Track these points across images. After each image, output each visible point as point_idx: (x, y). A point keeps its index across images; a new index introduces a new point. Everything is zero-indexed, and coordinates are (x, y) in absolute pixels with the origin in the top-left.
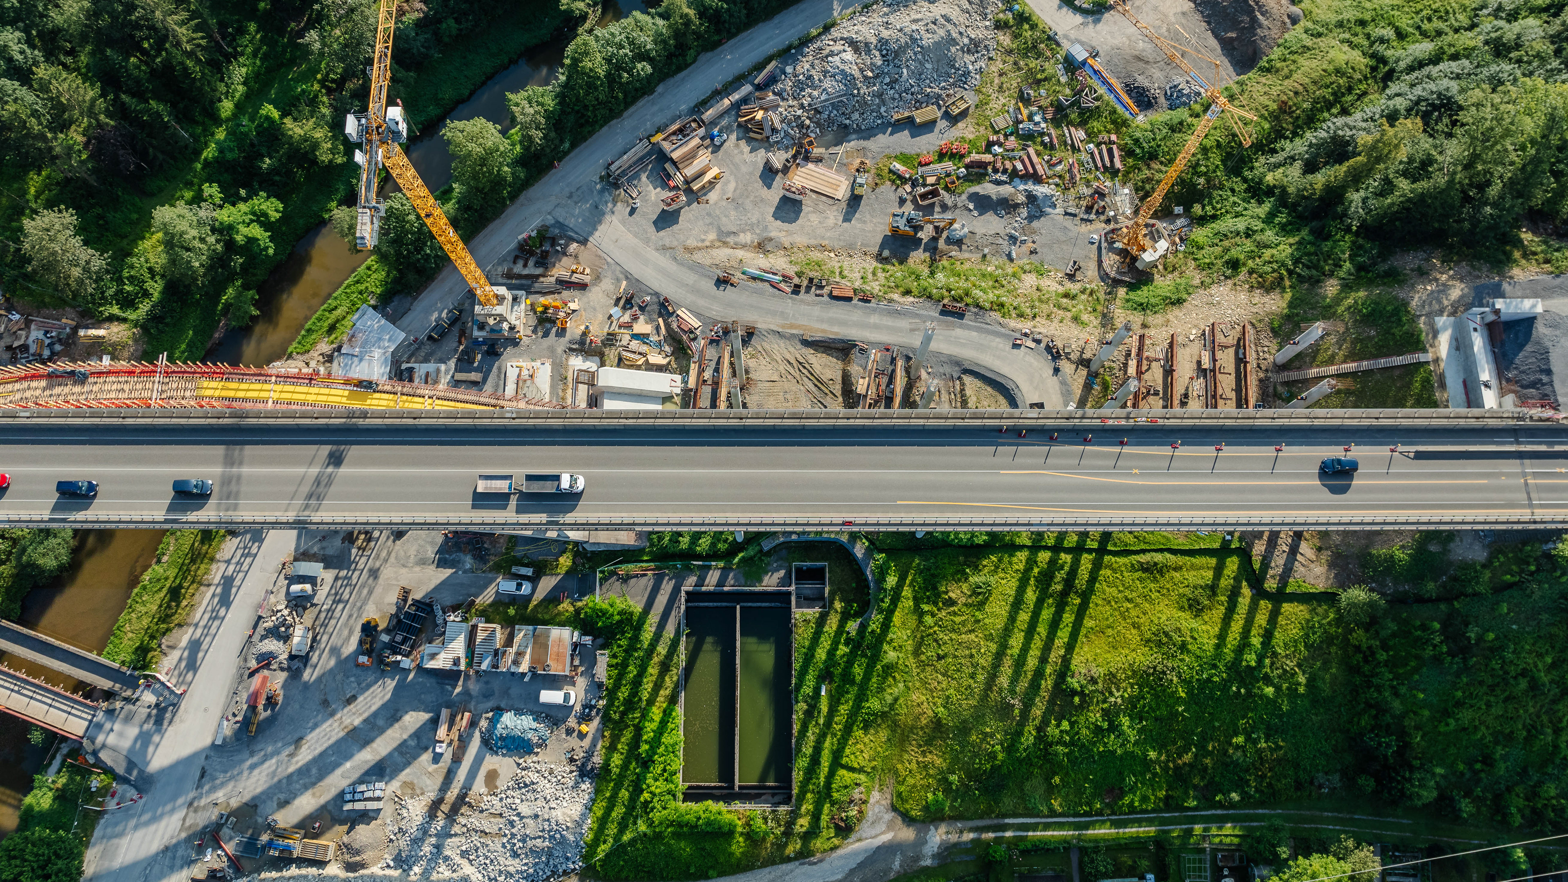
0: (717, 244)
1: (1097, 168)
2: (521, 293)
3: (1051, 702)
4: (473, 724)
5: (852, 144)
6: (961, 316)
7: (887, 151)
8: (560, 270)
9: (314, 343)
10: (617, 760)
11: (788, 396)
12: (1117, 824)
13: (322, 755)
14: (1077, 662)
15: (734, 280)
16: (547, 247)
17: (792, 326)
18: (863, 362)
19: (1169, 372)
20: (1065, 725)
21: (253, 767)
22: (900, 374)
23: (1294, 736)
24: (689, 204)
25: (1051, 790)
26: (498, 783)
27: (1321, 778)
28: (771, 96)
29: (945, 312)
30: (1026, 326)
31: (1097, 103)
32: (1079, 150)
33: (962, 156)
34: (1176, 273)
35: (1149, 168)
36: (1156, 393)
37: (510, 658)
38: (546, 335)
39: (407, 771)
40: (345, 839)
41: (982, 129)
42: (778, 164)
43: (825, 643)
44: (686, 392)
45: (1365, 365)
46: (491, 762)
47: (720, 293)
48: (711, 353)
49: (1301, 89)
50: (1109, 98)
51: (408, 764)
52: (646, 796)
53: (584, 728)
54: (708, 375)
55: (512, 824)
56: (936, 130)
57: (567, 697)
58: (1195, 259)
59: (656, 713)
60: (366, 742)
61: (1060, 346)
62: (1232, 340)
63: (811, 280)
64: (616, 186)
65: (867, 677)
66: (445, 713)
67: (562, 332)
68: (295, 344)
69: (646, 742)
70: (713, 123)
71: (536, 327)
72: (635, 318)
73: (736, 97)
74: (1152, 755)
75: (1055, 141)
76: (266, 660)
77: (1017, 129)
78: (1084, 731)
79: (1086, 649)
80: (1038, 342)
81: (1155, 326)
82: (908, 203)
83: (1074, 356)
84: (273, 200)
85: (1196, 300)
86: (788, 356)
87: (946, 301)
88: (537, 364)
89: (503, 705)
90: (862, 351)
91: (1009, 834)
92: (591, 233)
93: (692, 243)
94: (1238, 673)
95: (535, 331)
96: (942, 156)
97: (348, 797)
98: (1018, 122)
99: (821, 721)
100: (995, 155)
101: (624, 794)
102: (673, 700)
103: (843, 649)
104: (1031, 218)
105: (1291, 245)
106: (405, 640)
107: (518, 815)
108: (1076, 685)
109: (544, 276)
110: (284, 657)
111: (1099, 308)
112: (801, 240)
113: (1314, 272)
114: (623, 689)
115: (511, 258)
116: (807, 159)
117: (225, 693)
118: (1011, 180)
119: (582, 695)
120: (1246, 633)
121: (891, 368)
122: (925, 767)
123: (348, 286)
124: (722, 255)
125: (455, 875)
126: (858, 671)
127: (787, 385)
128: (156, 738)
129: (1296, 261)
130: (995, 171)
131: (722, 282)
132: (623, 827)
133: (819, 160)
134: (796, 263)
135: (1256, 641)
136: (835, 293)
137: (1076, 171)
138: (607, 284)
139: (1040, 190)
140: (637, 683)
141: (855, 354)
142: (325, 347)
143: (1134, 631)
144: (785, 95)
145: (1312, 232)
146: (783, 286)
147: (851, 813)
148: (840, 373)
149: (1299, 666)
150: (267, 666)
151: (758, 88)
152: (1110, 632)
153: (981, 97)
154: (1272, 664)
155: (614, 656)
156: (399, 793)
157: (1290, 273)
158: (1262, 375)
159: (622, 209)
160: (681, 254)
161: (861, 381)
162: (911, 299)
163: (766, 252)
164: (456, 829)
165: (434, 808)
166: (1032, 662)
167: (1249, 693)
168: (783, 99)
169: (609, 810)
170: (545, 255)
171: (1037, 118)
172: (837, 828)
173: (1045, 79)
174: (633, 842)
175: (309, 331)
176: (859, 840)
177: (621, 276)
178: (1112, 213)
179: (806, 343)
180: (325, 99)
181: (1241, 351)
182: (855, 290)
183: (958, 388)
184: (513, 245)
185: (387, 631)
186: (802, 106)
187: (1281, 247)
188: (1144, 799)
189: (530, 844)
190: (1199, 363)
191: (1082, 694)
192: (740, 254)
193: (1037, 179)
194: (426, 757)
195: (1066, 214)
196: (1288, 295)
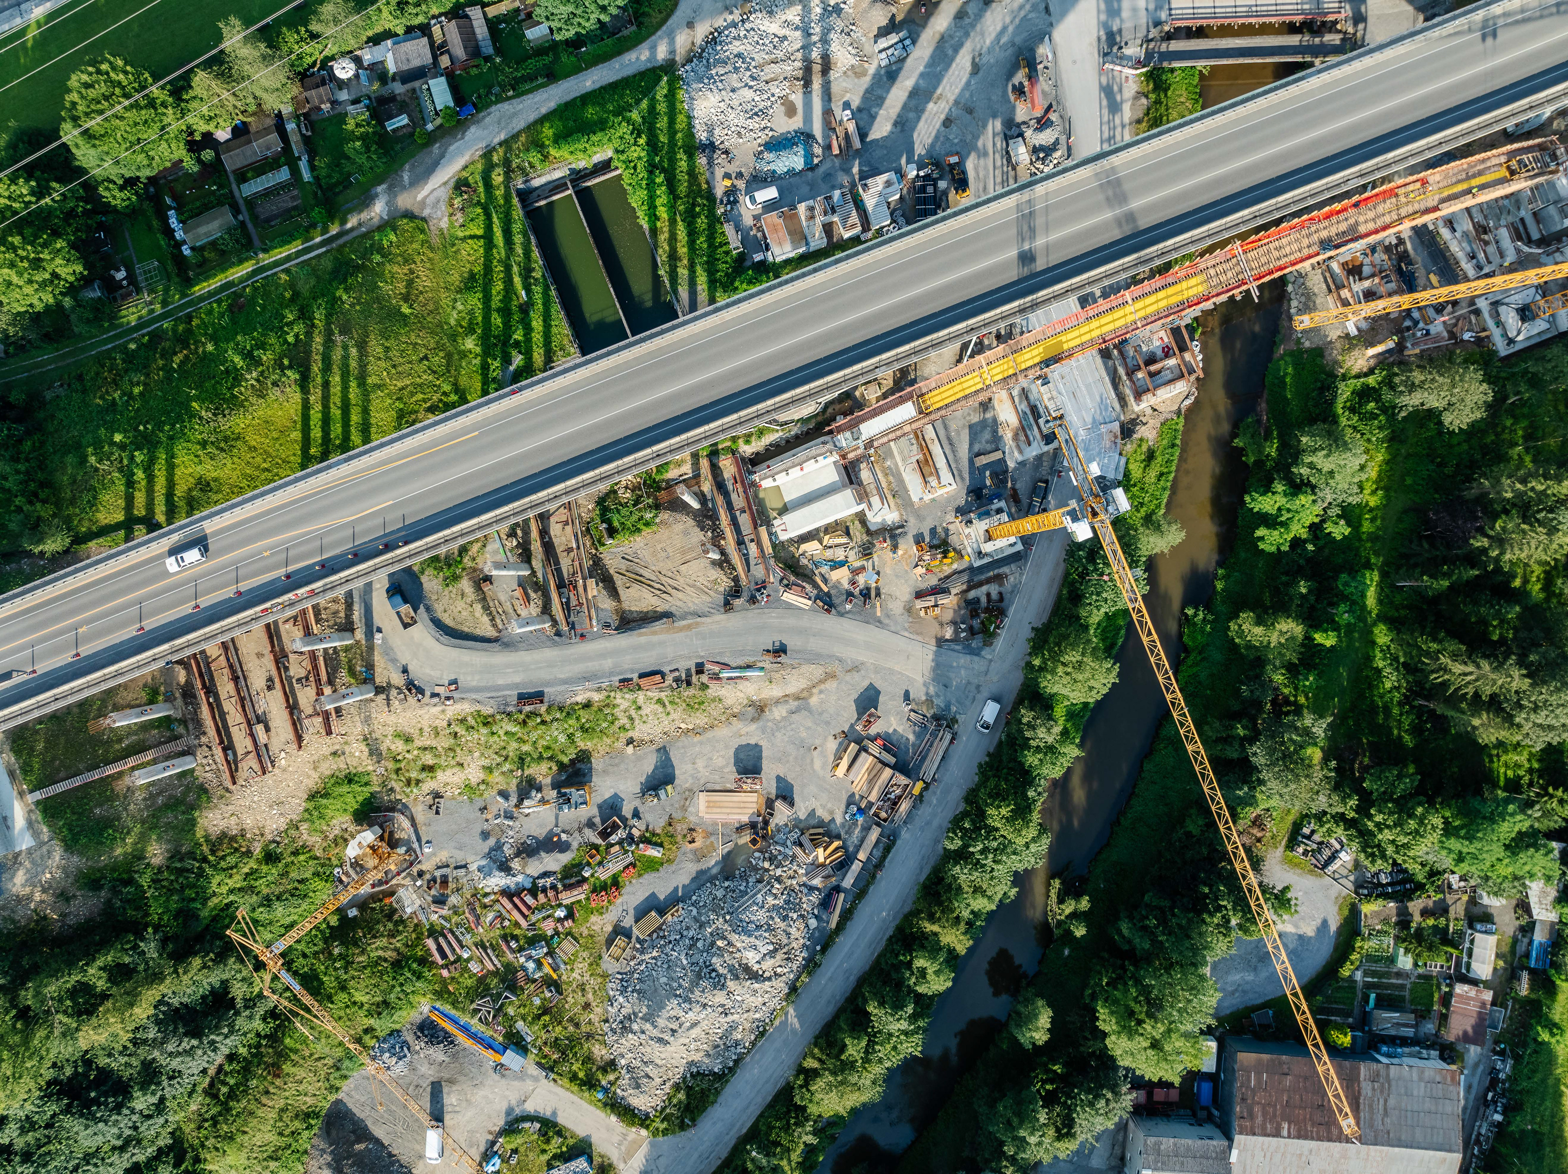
0: (805, 694)
1: (453, 933)
2: (977, 563)
3: (308, 353)
4: (828, 147)
5: (712, 861)
6: (524, 698)
7: (673, 867)
8: (950, 602)
9: (1161, 434)
10: (683, 165)
11: (664, 554)
12: (230, 285)
13: (949, 65)
14: (297, 397)
15: (769, 658)
16: (976, 623)
17: (689, 627)
18: (602, 615)
19: (293, 707)
20: (290, 339)
21: (1004, 29)
22: (559, 615)
23: (91, 413)
24: (852, 726)
25: (292, 285)
26: (783, 108)
27: (62, 392)
28: (817, 882)
29: (539, 696)
30: (454, 710)
31: (474, 1006)
32: (476, 945)
33: (594, 891)
34: (331, 836)
35: (396, 950)
36: (299, 680)
37: (818, 210)
38: (933, 531)
39: (865, 86)
40: (894, 10)
41: (585, 932)
42: (779, 805)
43: (537, 337)
44: (769, 524)
45: (96, 775)
46: (796, 123)
47: (777, 638)
48: (758, 572)
49: (264, 1100)
50: (464, 1019)
51: (868, 91)
52: (642, 141)
53: (728, 183)
54: (753, 549)
55: (753, 78)
56: (632, 912)
57: (753, 200)
58: (316, 858)
59: (663, 213)
60: (914, 93)
61: (410, 699)
62: (244, 766)
63: (689, 684)
64: (936, 718)
65: (487, 317)
66: (857, 144)
67: (919, 540)
68: (1180, 427)
69: (660, 185)
70: (867, 829)
71: (947, 535)
72: (853, 583)
73: (856, 867)
74: (210, 347)
75: (504, 948)
76: (1043, 123)
77: (548, 945)
78: (272, 341)
79: (292, 411)
80: (434, 695)
81: (325, 758)
82: (629, 816)
83: (394, 692)
84: (1273, 549)
85: (297, 805)
86: (680, 595)
87: (543, 709)
88: (928, 497)
89: (810, 173)
90: (607, 626)
91: (318, 239)
92: (937, 654)
93: (831, 685)
94: (149, 442)
95: (946, 531)
96: (615, 883)
97: (907, 42)
98: (551, 953)
99: (515, 269)
100: (560, 905)
101: (663, 138)
102: (654, 231)
103: (518, 336)
104: (499, 847)
105: (214, 894)
106: (923, 189)
107: (751, 87)
108: (289, 373)
109: (964, 592)
110: (1028, 133)
111: (391, 765)
112: (722, 732)
113: (179, 866)
114: (704, 226)
115: (1007, 597)
116: (753, 825)
117: (1065, 82)
118: (534, 884)
119: (743, 210)
120: (151, 479)
121: (572, 618)
122: (406, 261)
123: (1158, 506)
124: (795, 683)
125: (784, 18)
126: (497, 320)
127: (670, 564)
128: (1103, 17)
129: (201, 874)
130: (554, 887)
131: (780, 650)
132: (652, 109)
133: (740, 829)
134: (713, 700)
135: (140, 475)
136: (658, 678)
137: (471, 918)
138: (897, 607)
139: (497, 881)
140: (692, 234)
141: (614, 621)
142: (1148, 433)
143: (253, 443)
144: (805, 891)
145: (196, 917)
146: (716, 669)
147: (459, 199)
148: (623, 598)
149: (97, 470)
150: (1039, 120)
151: (837, 889)
152: (275, 435)
153: (599, 971)
154: (121, 461)
155: (727, 253)
156: (866, 65)
157: (205, 860)
158: (204, 739)
159: (919, 693)
160: (836, 667)
161: (595, 593)
162: (580, 699)
163: (752, 704)
164: (799, 55)
165: (827, 66)
166: (336, 379)
167: (136, 429)
168: (804, 885)
169: (672, 122)
170: (974, 614)
171: (531, 965)
172: (468, 185)
173: (538, 1017)
174: (638, 102)
175: (1173, 446)
176: (445, 184)
177: (886, 621)
178: (419, 883)
179: (667, 615)
180: (1286, 691)
181: (230, 758)
182: (640, 688)
183: (498, 621)
184: (1011, 611)
185: (945, 193)
186: (779, 880)
187: (224, 889)
188: (210, 312)
189: (729, 68)
190: (267, 729)
191: (282, 368)
192: (776, 691)
193: (508, 893)
194: (856, 103)
195: (465, 866)
196: (199, 833)
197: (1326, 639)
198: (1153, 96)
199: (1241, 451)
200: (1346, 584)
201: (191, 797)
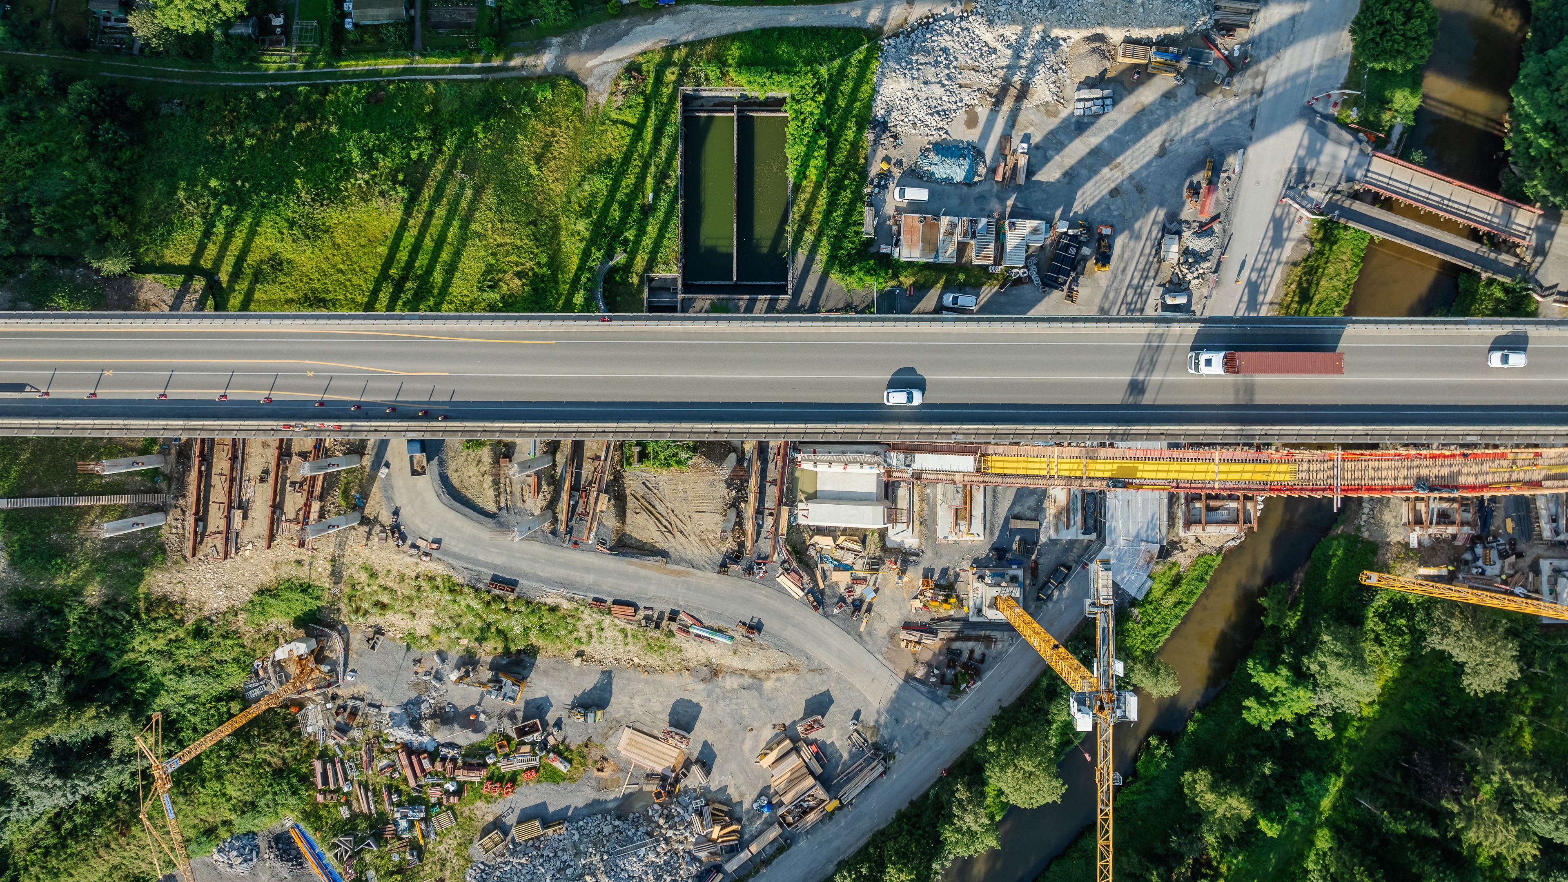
0: (762, 675)
1: (342, 764)
2: (974, 619)
3: (425, 176)
4: (993, 171)
5: (612, 795)
6: (497, 580)
7: (574, 786)
8: (933, 644)
9: (1194, 565)
10: (850, 134)
11: (683, 496)
12: (376, 73)
13: (1138, 139)
14: (398, 214)
15: (742, 630)
16: (950, 673)
17: (679, 573)
18: (602, 530)
19: (277, 507)
20: (414, 155)
21: (1205, 126)
22: (562, 516)
23: (197, 145)
24: (794, 723)
25: (435, 100)
26: (965, 116)
27: (178, 111)
28: (703, 855)
29: (511, 584)
30: (427, 566)
31: (335, 840)
32: (360, 783)
33: (490, 779)
34: (265, 631)
35: (284, 759)
36: (293, 483)
37: (960, 229)
38: (944, 571)
39: (1052, 127)
40: (1108, 65)
41: (467, 813)
42: (696, 769)
43: (647, 242)
44: (792, 504)
45: (67, 502)
46: (972, 135)
47: (758, 615)
48: (766, 546)
49: (102, 852)
50: (321, 848)
51: (1052, 133)
52: (820, 98)
53: (885, 166)
54: (769, 522)
55: (949, 77)
56: (517, 812)
57: (902, 194)
58: (242, 646)
59: (812, 174)
60: (1095, 152)
61: (390, 540)
62: (209, 541)
63: (657, 626)
64: (876, 747)
65: (607, 206)
66: (1021, 179)
67: (928, 574)
68: (1215, 565)
69: (821, 147)
70: (768, 824)
71: (956, 580)
72: (850, 590)
73: (744, 856)
74: (334, 129)
75: (385, 797)
76: (1204, 230)
77: (427, 811)
78: (396, 149)
79: (388, 225)
80: (414, 546)
81: (288, 562)
82: (551, 723)
83: (378, 528)
84: (1255, 723)
85: (244, 594)
86: (683, 540)
87: (512, 597)
88: (952, 538)
89: (966, 188)
90: (603, 543)
91: (477, 65)
92: (901, 688)
93: (790, 677)
94: (241, 200)
95: (957, 575)
96: (513, 779)
97: (1108, 102)
98: (426, 820)
99: (653, 169)
100: (453, 779)
101: (842, 102)
102: (797, 188)
103: (630, 235)
104: (417, 702)
105: (133, 650)
106: (1066, 248)
107: (943, 86)
108: (399, 189)
109: (950, 640)
110: (1187, 234)
111: (348, 590)
112: (670, 680)
113: (110, 613)
114: (846, 200)
115: (988, 660)
116: (663, 778)
117: (1241, 199)
118: (437, 749)
119: (888, 198)
120: (229, 236)
121: (573, 523)
122: (552, 122)
123: (1165, 631)
124: (757, 662)
125: (1001, 31)
126: (616, 212)
127: (685, 507)
128: (1302, 152)
129: (128, 628)
130: (454, 760)
131: (755, 627)
132: (842, 70)
133: (650, 776)
134: (674, 649)
135: (220, 228)
136: (631, 610)
137: (365, 758)
138: (882, 629)
139: (404, 734)
140: (832, 204)
141: (611, 541)
142: (1183, 559)
143: (339, 241)
144: (688, 859)
145: (107, 664)
146: (689, 621)
147: (626, 82)
148: (629, 520)
149: (181, 206)
150: (1202, 225)
151: (718, 868)
152: (363, 241)
153: (465, 853)
154: (207, 208)
155: (857, 233)
156: (1060, 107)
157: (137, 616)
158: (181, 502)
159: (869, 717)
160: (802, 663)
161: (604, 508)
162: (549, 601)
163: (708, 665)
164: (1001, 73)
165: (1023, 93)
166: (441, 212)
167: (233, 182)
168: (689, 853)
169: (856, 89)
170: (951, 664)
171: (404, 824)
172: (639, 71)
173: (391, 874)
174: (832, 58)
175: (1202, 580)
176: (619, 61)
177: (866, 638)
178: (329, 706)
179: (663, 554)
180: (1212, 854)
181: (200, 529)
182: (610, 613)
183: (502, 499)
184: (987, 675)
185: (1085, 259)
186: (667, 840)
187: (144, 648)
188: (347, 93)
189: (931, 59)
190: (245, 517)
191: (395, 182)
192: (736, 663)
193: (409, 749)
194: (1036, 139)
195: (378, 707)
196: (142, 589)
197: (1270, 829)
198: (1318, 246)
199: (1262, 610)
200: (1309, 783)
201: (148, 552)
